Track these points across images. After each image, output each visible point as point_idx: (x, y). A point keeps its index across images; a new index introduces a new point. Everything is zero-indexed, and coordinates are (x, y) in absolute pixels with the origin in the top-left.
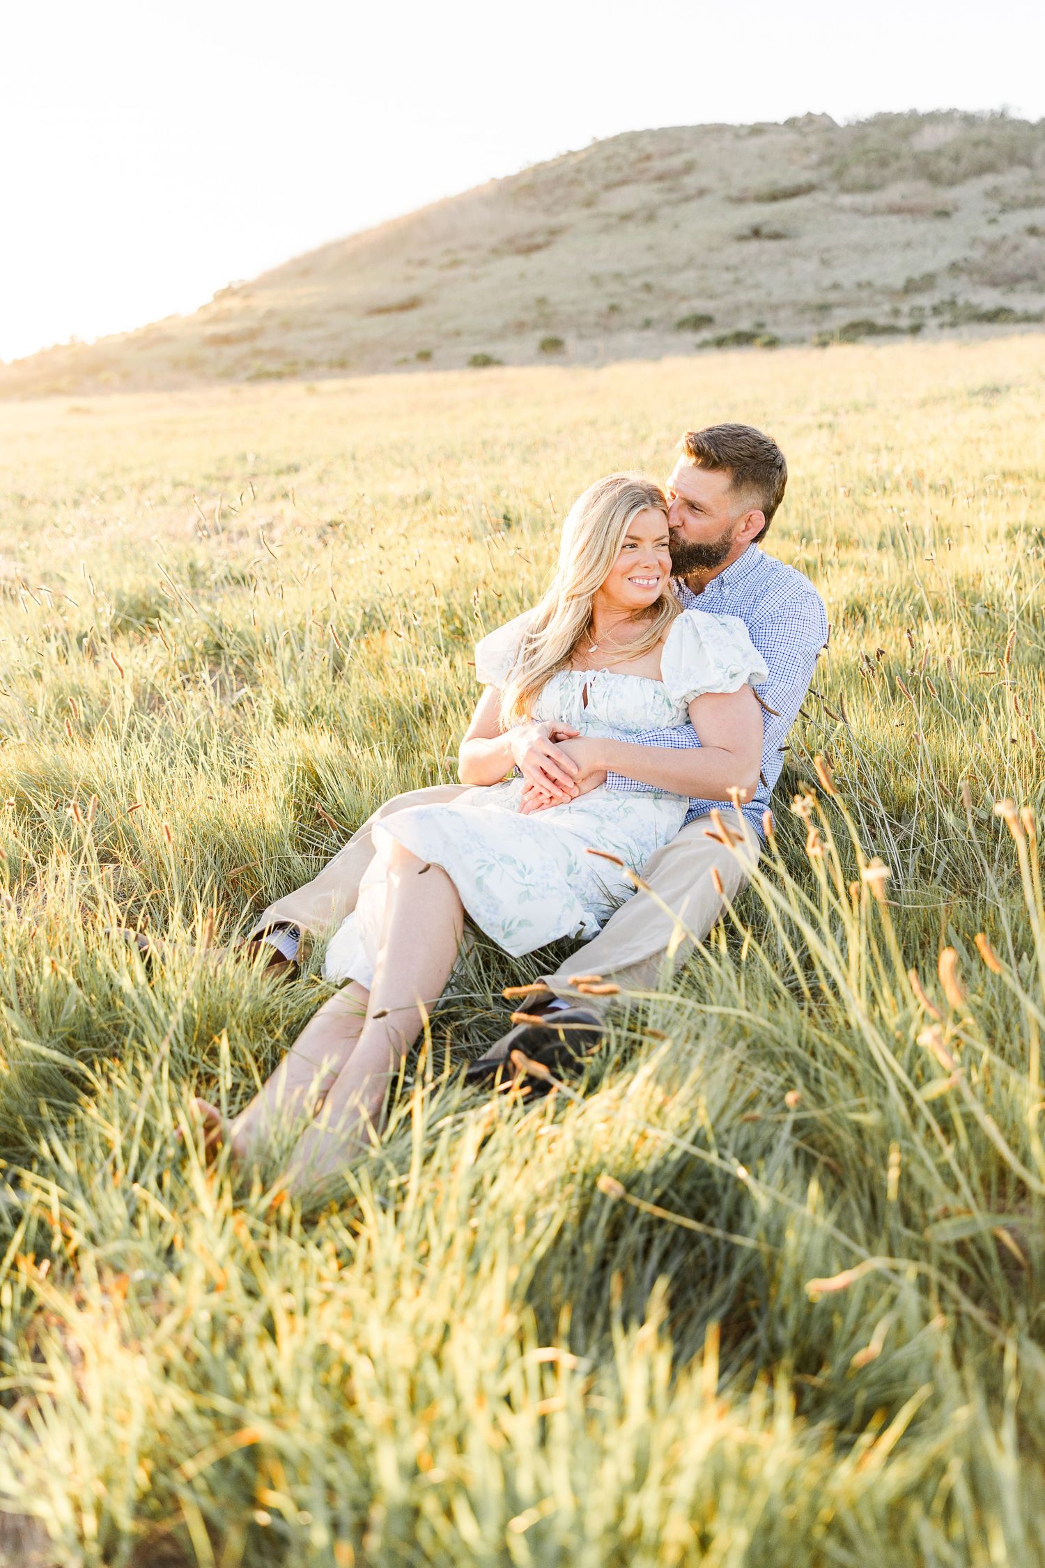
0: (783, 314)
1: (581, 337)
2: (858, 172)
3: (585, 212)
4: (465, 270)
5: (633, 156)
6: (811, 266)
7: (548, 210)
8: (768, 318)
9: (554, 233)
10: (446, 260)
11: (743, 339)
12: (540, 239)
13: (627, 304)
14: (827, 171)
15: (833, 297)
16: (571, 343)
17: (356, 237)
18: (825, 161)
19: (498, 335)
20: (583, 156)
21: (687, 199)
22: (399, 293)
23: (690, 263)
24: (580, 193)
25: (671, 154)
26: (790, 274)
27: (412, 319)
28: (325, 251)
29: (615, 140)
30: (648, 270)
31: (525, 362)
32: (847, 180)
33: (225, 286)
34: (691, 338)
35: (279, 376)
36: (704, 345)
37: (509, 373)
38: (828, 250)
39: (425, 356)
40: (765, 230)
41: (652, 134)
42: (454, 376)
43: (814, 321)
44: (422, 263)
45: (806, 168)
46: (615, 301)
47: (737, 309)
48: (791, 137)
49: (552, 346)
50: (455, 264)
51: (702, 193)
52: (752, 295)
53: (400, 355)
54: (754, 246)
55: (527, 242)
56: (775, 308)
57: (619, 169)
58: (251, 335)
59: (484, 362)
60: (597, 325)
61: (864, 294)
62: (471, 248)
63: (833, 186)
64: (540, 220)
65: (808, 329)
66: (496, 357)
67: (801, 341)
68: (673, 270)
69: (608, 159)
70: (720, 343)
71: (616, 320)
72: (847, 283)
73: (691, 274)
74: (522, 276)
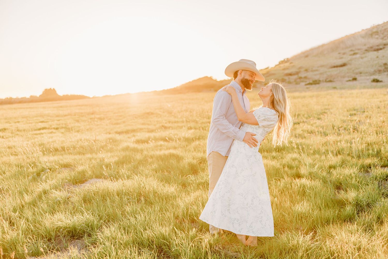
4: (358, 56)
7: (383, 38)
9: (385, 45)
10: (352, 53)
12: (381, 47)
22: (340, 62)
27: (345, 68)
28: (312, 50)
33: (282, 60)
39: (355, 79)
44: (344, 54)
50: (355, 54)
53: (347, 79)
55: (377, 47)
58: (297, 73)
59: (377, 81)
62: (359, 49)
64: (380, 41)
66: (380, 80)
74: (377, 57)
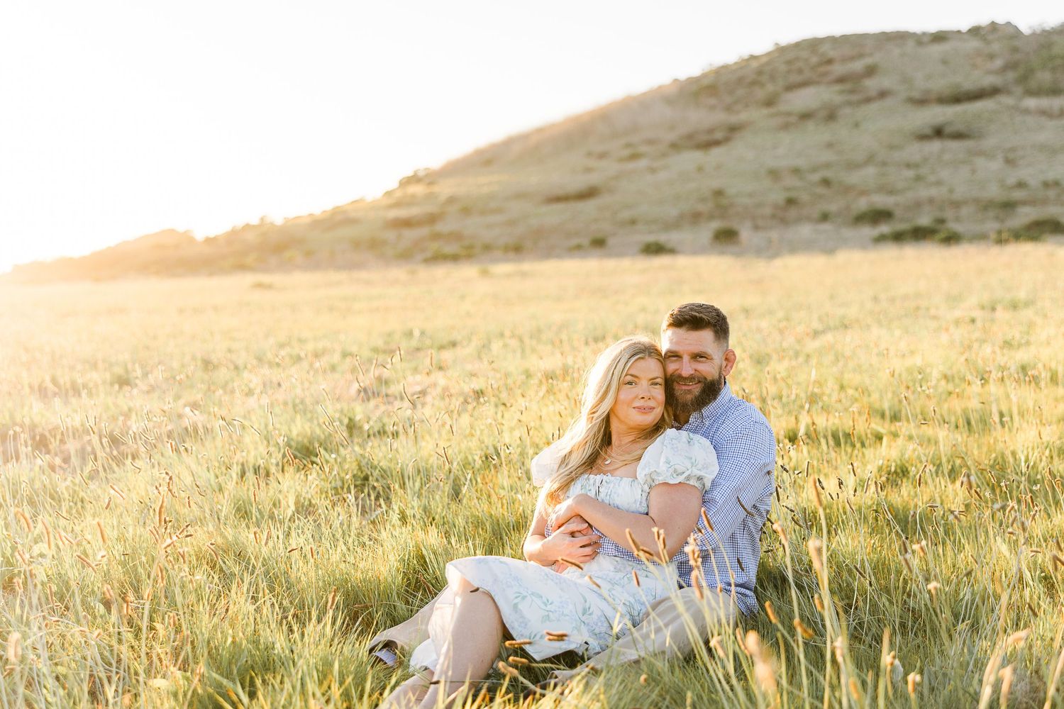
0: (965, 211)
1: (756, 228)
2: (1044, 77)
3: (765, 111)
4: (642, 163)
5: (814, 60)
6: (996, 165)
7: (728, 109)
8: (949, 214)
9: (733, 129)
10: (627, 152)
11: (920, 234)
12: (719, 135)
13: (804, 197)
14: (1011, 75)
15: (1018, 195)
16: (746, 234)
17: (539, 131)
18: (1010, 66)
19: (676, 224)
20: (764, 60)
21: (868, 100)
22: (578, 182)
23: (870, 159)
24: (760, 94)
25: (852, 58)
26: (974, 171)
27: (589, 206)
28: (509, 143)
29: (797, 45)
30: (828, 165)
31: (697, 251)
32: (1033, 84)
33: (410, 173)
34: (868, 231)
35: (455, 258)
36: (881, 239)
37: (681, 261)
38: (1013, 149)
39: (599, 243)
40: (948, 130)
41: (833, 40)
42: (626, 263)
43: (997, 218)
44: (602, 156)
45: (990, 72)
46: (793, 194)
47: (918, 205)
48: (974, 44)
49: (726, 237)
50: (634, 157)
51: (883, 94)
52: (933, 192)
53: (575, 241)
54: (936, 146)
55: (705, 138)
56: (956, 205)
57: (800, 71)
58: (432, 219)
59: (655, 249)
60: (773, 216)
61: (1052, 193)
62: (650, 142)
63: (1019, 90)
64: (720, 117)
65: (991, 226)
66: (669, 246)
67: (980, 237)
68: (852, 166)
69: (789, 62)
70: (898, 237)
71: (793, 213)
72: (1034, 182)
73: (871, 171)
74: (700, 169)
